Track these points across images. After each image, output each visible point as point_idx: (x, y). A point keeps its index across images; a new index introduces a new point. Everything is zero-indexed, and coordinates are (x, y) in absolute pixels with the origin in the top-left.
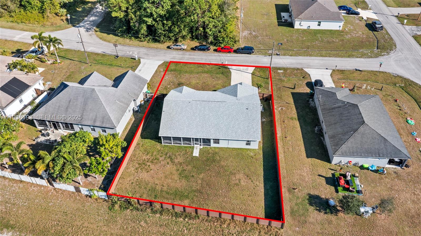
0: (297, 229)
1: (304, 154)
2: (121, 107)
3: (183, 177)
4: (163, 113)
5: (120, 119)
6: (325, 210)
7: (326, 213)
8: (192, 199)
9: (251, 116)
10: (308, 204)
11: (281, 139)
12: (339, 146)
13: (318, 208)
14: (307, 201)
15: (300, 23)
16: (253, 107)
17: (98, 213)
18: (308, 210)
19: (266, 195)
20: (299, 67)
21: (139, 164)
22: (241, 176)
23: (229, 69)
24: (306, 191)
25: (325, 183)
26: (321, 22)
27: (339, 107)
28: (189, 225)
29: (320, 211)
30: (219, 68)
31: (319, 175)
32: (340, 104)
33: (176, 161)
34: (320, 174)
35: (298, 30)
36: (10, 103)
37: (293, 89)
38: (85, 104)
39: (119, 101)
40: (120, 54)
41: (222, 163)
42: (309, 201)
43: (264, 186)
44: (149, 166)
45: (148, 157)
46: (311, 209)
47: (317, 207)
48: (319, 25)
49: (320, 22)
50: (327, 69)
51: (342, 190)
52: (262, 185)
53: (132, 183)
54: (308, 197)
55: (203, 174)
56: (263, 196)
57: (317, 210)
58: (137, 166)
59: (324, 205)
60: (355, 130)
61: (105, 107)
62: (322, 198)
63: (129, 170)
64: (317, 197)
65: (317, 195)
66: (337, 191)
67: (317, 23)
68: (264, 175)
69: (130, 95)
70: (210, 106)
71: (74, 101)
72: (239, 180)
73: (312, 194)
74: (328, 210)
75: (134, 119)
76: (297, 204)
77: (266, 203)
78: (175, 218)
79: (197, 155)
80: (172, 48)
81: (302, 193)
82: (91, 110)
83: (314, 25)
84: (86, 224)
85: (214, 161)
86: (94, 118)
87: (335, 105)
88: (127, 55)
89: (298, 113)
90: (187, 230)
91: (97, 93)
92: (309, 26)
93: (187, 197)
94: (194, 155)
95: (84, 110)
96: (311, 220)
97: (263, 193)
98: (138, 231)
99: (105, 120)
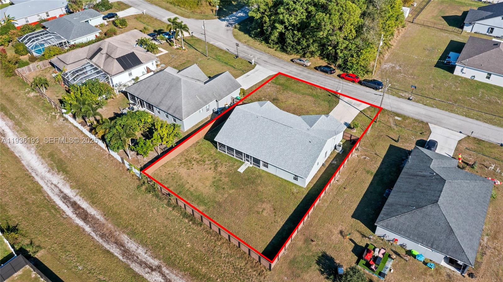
0: (286, 278)
1: (352, 212)
2: (198, 103)
3: (214, 185)
4: (228, 119)
5: (191, 113)
6: (330, 275)
7: (327, 278)
8: (209, 208)
9: (310, 150)
10: (315, 261)
11: (339, 188)
12: (389, 217)
13: (323, 270)
14: (316, 258)
15: (462, 70)
16: (317, 143)
17: (128, 187)
18: (310, 267)
19: (279, 233)
20: (425, 119)
21: (186, 160)
22: (267, 206)
23: (339, 99)
24: (323, 249)
25: (351, 250)
26: (492, 75)
27: (423, 176)
28: (190, 228)
29: (322, 273)
30: (330, 96)
31: (351, 240)
32: (427, 174)
33: (219, 169)
34: (353, 239)
35: (457, 77)
36: (119, 73)
37: (396, 141)
38: (168, 91)
39: (200, 97)
40: (241, 55)
41: (260, 188)
42: (319, 259)
43: (283, 225)
44: (193, 164)
45: (198, 157)
46: (315, 267)
47: (322, 268)
48: (488, 78)
49: (490, 74)
50: (461, 132)
51: (363, 264)
52: (282, 224)
53: (169, 174)
54: (320, 255)
55: (234, 190)
56: (275, 233)
57: (320, 270)
58: (183, 161)
59: (332, 270)
60: (419, 207)
61: (182, 98)
62: (335, 262)
63: (174, 162)
64: (331, 260)
65: (332, 257)
66: (357, 262)
67: (486, 75)
68: (292, 215)
69: (213, 95)
70: (275, 127)
71: (162, 85)
72: (264, 209)
73: (327, 253)
74: (332, 277)
75: (210, 119)
76: (303, 256)
77: (273, 241)
78: (182, 217)
79: (242, 172)
80: (295, 62)
81: (317, 249)
82: (170, 97)
83: (481, 77)
84: (114, 192)
85: (253, 182)
86: (169, 105)
87: (422, 172)
88: (247, 58)
89: (380, 168)
90: (185, 231)
91: (182, 83)
92: (474, 76)
93: (205, 204)
94: (239, 170)
95: (165, 95)
96: (306, 277)
97: (277, 231)
98: (148, 215)
99: (177, 111)
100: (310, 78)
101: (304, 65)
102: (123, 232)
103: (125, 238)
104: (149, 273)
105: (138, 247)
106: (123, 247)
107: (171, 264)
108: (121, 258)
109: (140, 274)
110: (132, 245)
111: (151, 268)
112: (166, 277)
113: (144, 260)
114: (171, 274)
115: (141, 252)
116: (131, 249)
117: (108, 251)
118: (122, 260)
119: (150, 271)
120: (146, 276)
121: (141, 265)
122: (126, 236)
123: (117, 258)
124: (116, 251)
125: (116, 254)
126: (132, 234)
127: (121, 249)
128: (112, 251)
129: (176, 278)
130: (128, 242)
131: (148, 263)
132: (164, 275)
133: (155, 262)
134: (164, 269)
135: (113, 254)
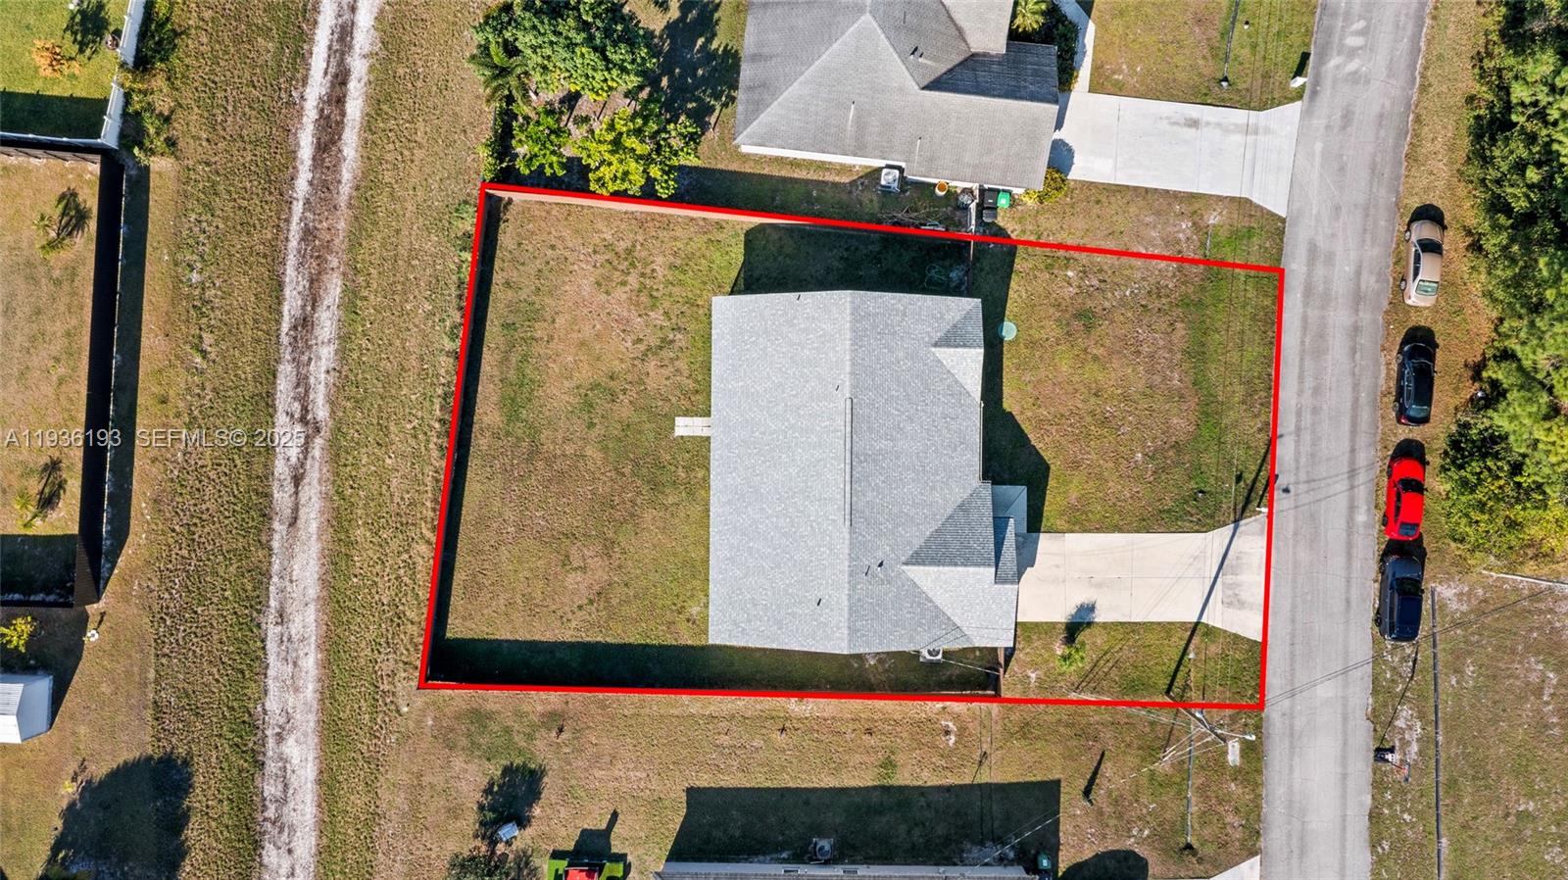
0: (430, 723)
1: (704, 781)
2: (833, 130)
3: (586, 395)
4: (793, 296)
5: (779, 142)
6: (492, 809)
7: (481, 808)
8: (508, 434)
10: (507, 763)
11: (774, 713)
13: (496, 789)
14: (518, 762)
16: (826, 625)
17: (448, 178)
18: (489, 760)
21: (629, 252)
22: (599, 571)
23: (1236, 521)
24: (553, 764)
25: (586, 826)
28: (425, 434)
29: (488, 791)
31: (615, 815)
34: (621, 818)
37: (1087, 791)
39: (858, 117)
41: (649, 515)
42: (518, 768)
43: (563, 643)
44: (624, 283)
45: (660, 272)
46: (495, 770)
47: (499, 786)
51: (557, 870)
52: (568, 635)
53: (553, 247)
54: (533, 766)
55: (598, 456)
56: (529, 637)
57: (491, 785)
58: (622, 246)
59: (510, 808)
61: (802, 78)
62: (532, 807)
63: (600, 225)
64: (534, 795)
65: (540, 793)
66: (557, 855)
68: (607, 646)
72: (584, 569)
73: (545, 780)
74: (490, 815)
75: (845, 179)
76: (508, 730)
77: (505, 645)
79: (679, 431)
81: (542, 751)
82: (792, 28)
84: (419, 154)
85: (656, 486)
86: (766, 50)
90: (414, 428)
91: (851, 29)
93: (513, 416)
94: (680, 421)
96: (458, 763)
97: (537, 638)
102: (344, 274)
103: (333, 289)
104: (292, 416)
105: (329, 341)
106: (313, 308)
107: (336, 454)
108: (285, 326)
109: (277, 402)
110: (327, 324)
111: (305, 410)
112: (306, 459)
113: (312, 380)
114: (317, 465)
115: (326, 355)
116: (317, 331)
117: (281, 286)
118: (283, 334)
119: (297, 416)
120: (281, 419)
121: (298, 385)
122: (339, 290)
123: (278, 322)
124: (292, 305)
125: (286, 308)
126: (351, 302)
127: (303, 307)
128: (287, 292)
129: (315, 482)
130: (329, 307)
131: (311, 397)
132: (307, 452)
133: (321, 412)
134: (318, 442)
135: (280, 303)
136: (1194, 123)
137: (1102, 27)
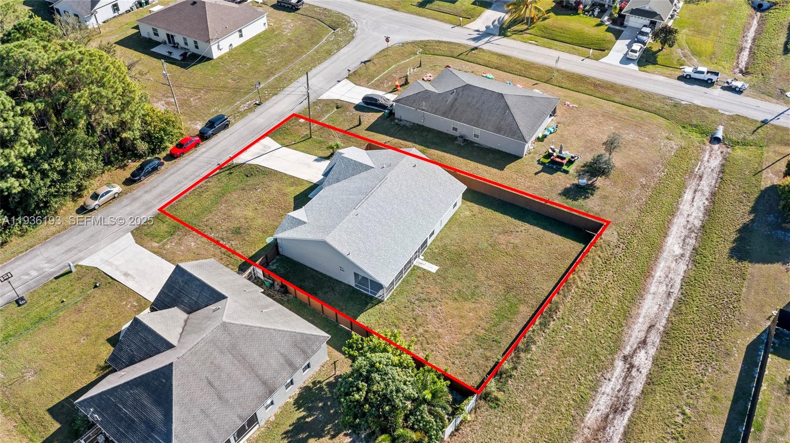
1: (494, 171)
2: (280, 313)
3: (472, 298)
6: (587, 192)
7: (592, 194)
8: (519, 300)
10: (574, 202)
12: (519, 132)
13: (583, 197)
15: (218, 46)
17: (495, 427)
18: (582, 205)
19: (545, 228)
22: (502, 239)
23: (244, 164)
25: (550, 176)
26: (243, 30)
27: (456, 100)
28: (563, 318)
29: (586, 198)
30: (231, 173)
31: (536, 174)
32: (452, 96)
33: (435, 295)
34: (534, 173)
35: (221, 58)
37: (358, 126)
39: (264, 308)
41: (468, 247)
42: (570, 199)
43: (531, 224)
44: (426, 332)
46: (581, 202)
47: (581, 197)
48: (241, 36)
49: (240, 31)
50: (339, 81)
53: (453, 363)
54: (564, 197)
55: (479, 275)
56: (546, 232)
59: (580, 190)
60: (507, 107)
62: (570, 187)
64: (567, 190)
65: (564, 189)
66: (566, 172)
67: (238, 34)
68: (511, 217)
71: (216, 374)
72: (509, 242)
73: (560, 192)
74: (589, 191)
77: (558, 233)
78: (547, 330)
80: (96, 207)
82: (262, 356)
83: (235, 40)
85: (458, 254)
86: (282, 361)
87: (447, 100)
89: (415, 143)
90: (568, 325)
91: (236, 322)
92: (231, 45)
94: (433, 272)
95: (251, 368)
96: (597, 209)
97: (542, 230)
98: (549, 383)
99: (303, 345)
100: (166, 192)
101: (116, 196)
102: (582, 421)
103: (592, 418)
104: (638, 370)
105: (603, 394)
106: (607, 416)
107: (617, 343)
108: (628, 413)
109: (645, 379)
110: (602, 403)
111: (629, 370)
112: (636, 349)
113: (621, 381)
114: (630, 343)
116: (609, 403)
117: (625, 434)
118: (631, 409)
119: (634, 370)
120: (645, 371)
121: (630, 383)
122: (589, 416)
123: (632, 416)
124: (621, 423)
125: (625, 421)
126: (583, 404)
127: (614, 418)
128: (621, 430)
129: (634, 337)
130: (598, 410)
131: (624, 374)
132: (634, 351)
133: (619, 365)
134: (627, 350)
135: (628, 426)
136: (126, 275)
137: (120, 325)
